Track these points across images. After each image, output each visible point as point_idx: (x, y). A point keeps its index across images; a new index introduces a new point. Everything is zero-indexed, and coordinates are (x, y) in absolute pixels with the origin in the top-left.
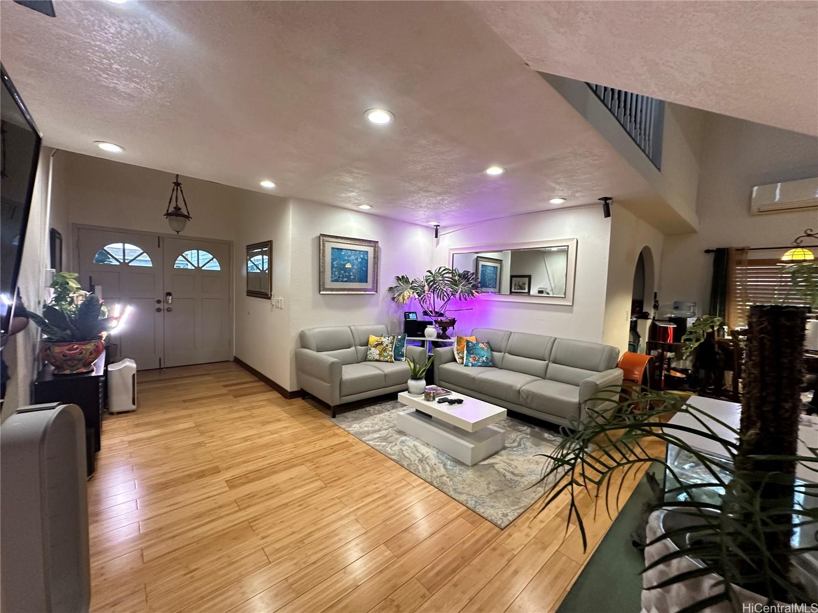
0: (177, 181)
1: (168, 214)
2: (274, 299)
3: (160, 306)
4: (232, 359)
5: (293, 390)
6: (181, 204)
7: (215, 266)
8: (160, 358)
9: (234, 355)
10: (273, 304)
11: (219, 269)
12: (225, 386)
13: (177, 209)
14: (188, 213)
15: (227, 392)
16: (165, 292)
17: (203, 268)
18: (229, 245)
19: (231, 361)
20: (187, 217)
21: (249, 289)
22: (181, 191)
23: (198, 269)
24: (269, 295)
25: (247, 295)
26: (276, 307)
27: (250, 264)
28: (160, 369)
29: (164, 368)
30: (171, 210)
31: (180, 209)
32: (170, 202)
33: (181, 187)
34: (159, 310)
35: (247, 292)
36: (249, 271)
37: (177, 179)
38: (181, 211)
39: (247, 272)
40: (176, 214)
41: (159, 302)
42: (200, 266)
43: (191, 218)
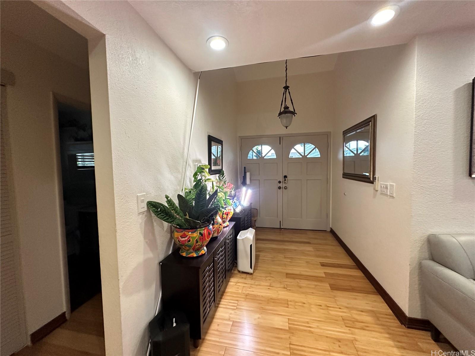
0: (286, 85)
1: (280, 114)
2: (378, 184)
3: (281, 185)
4: (329, 230)
5: (413, 316)
6: (289, 104)
7: (316, 154)
8: (280, 221)
9: (331, 227)
10: (376, 189)
11: (319, 156)
12: (323, 265)
13: (286, 108)
14: (294, 110)
15: (324, 275)
16: (283, 176)
17: (308, 157)
18: (327, 135)
19: (328, 231)
20: (293, 113)
21: (345, 172)
22: (289, 93)
23: (304, 157)
24: (372, 179)
25: (343, 177)
26: (382, 194)
27: (346, 149)
28: (280, 228)
29: (283, 228)
30: (283, 109)
31: (288, 108)
32: (282, 104)
33: (289, 90)
34: (280, 188)
35: (343, 175)
36: (345, 155)
37: (286, 84)
38: (289, 109)
39: (344, 156)
40: (286, 112)
41: (280, 182)
42: (306, 155)
43: (296, 114)
